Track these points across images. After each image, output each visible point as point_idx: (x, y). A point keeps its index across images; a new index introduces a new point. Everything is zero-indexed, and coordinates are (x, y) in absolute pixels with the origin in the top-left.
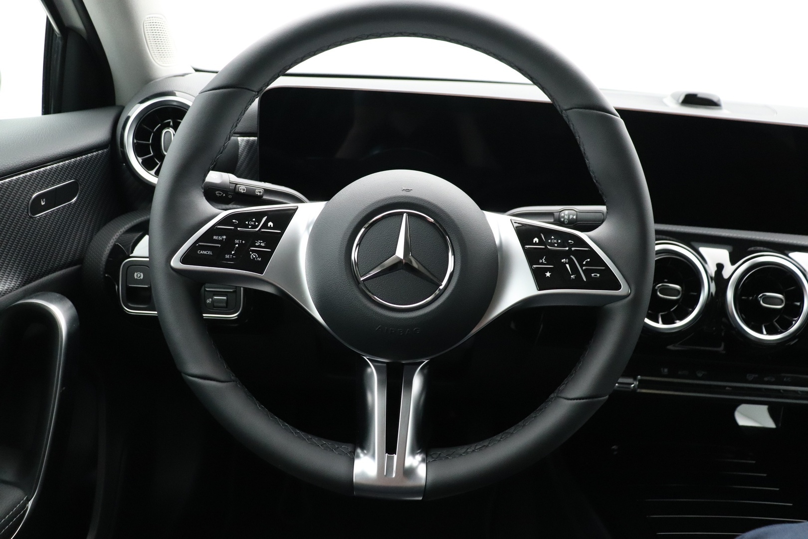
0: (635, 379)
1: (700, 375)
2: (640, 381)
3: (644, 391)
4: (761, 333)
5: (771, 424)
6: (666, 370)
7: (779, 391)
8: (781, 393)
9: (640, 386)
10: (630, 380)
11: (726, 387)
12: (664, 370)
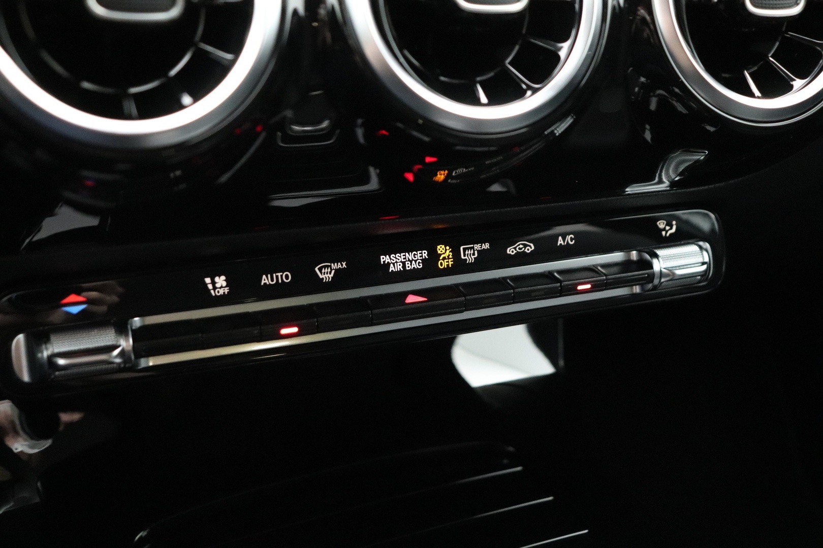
0: (122, 330)
1: (326, 275)
2: (139, 335)
3: (152, 362)
4: (476, 102)
5: (541, 366)
6: (221, 281)
7: (548, 276)
8: (558, 280)
9: (141, 351)
10: (105, 338)
11: (406, 294)
12: (213, 283)
